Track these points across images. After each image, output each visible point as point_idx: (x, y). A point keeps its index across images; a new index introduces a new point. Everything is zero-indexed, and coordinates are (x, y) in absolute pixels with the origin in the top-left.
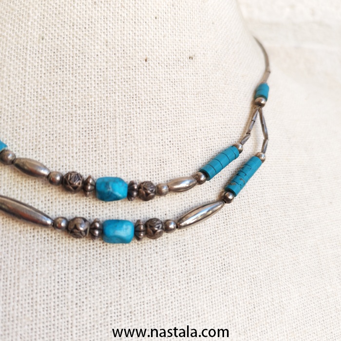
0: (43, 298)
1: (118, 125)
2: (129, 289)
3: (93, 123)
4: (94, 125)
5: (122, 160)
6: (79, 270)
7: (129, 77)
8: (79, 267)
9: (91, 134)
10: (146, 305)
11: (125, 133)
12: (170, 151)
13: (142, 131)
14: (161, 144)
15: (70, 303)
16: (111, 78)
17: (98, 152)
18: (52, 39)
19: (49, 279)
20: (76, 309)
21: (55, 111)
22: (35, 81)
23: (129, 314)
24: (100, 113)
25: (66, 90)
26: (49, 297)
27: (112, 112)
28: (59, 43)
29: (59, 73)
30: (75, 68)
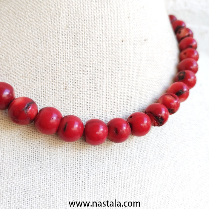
0: (70, 168)
1: (107, 77)
2: (113, 165)
3: (95, 75)
4: (95, 77)
5: (110, 96)
6: (88, 154)
7: (113, 50)
8: (88, 152)
9: (94, 81)
10: (122, 174)
11: (111, 81)
12: (134, 92)
13: (120, 81)
14: (129, 88)
15: (84, 172)
16: (105, 51)
17: (97, 91)
18: (73, 28)
19: (73, 158)
20: (86, 175)
21: (75, 68)
22: (64, 51)
23: (114, 178)
24: (98, 70)
25: (81, 57)
26: (73, 168)
27: (105, 69)
28: (77, 30)
29: (77, 47)
30: (85, 45)
